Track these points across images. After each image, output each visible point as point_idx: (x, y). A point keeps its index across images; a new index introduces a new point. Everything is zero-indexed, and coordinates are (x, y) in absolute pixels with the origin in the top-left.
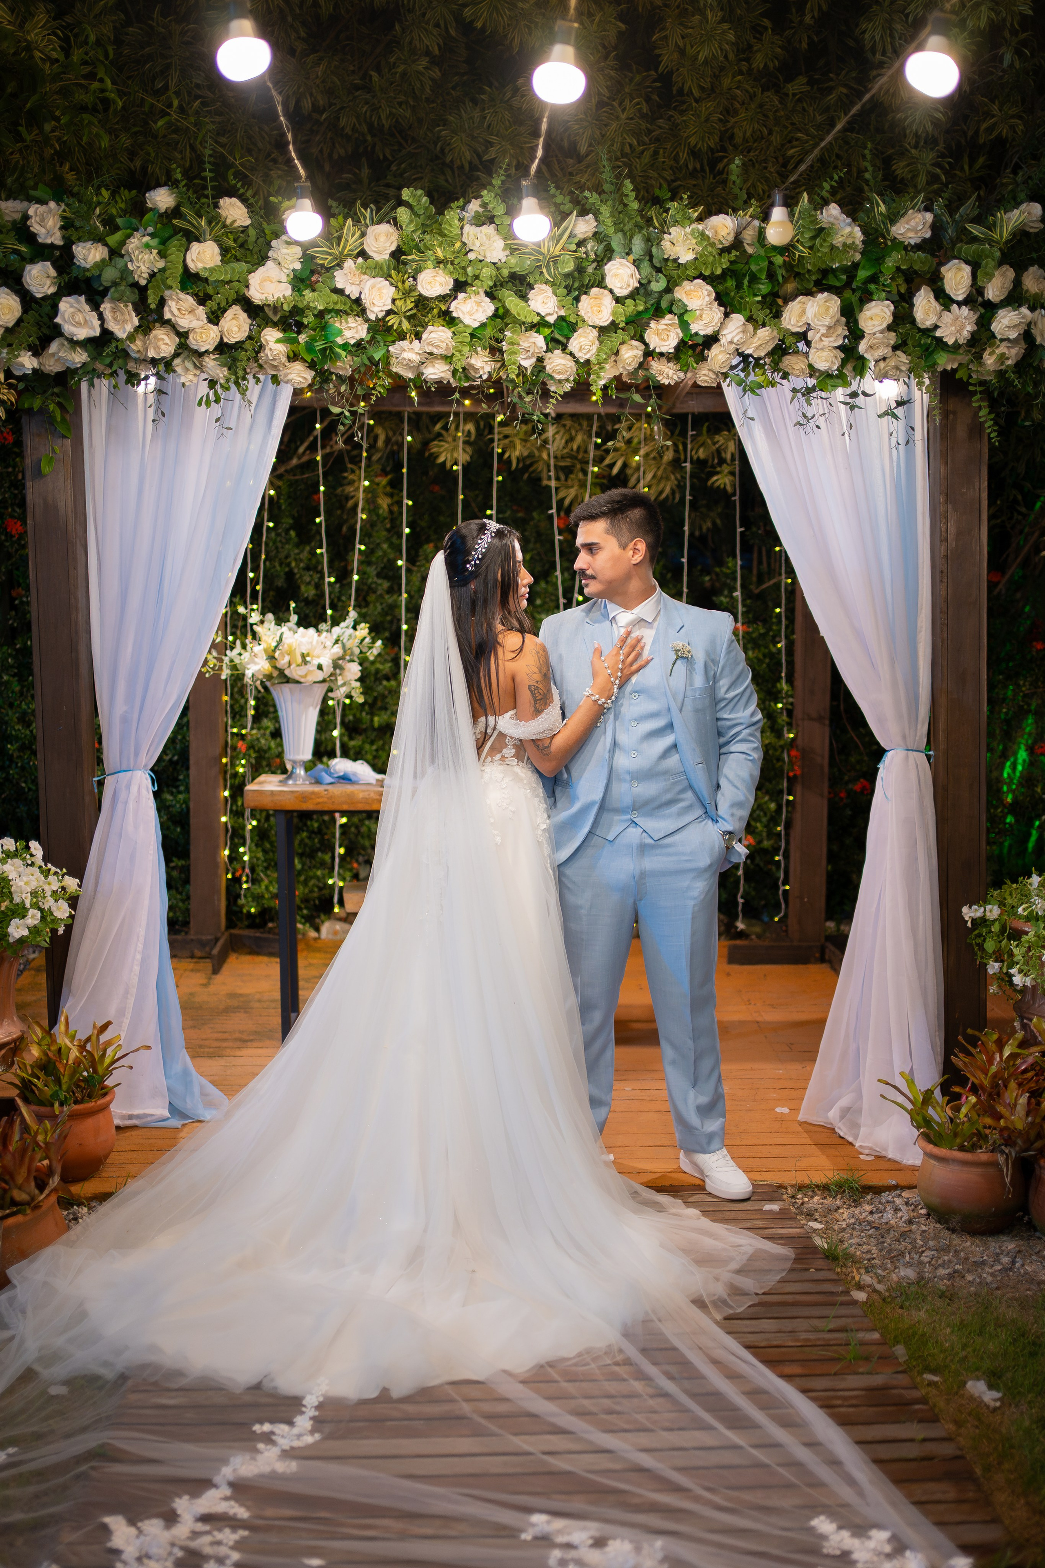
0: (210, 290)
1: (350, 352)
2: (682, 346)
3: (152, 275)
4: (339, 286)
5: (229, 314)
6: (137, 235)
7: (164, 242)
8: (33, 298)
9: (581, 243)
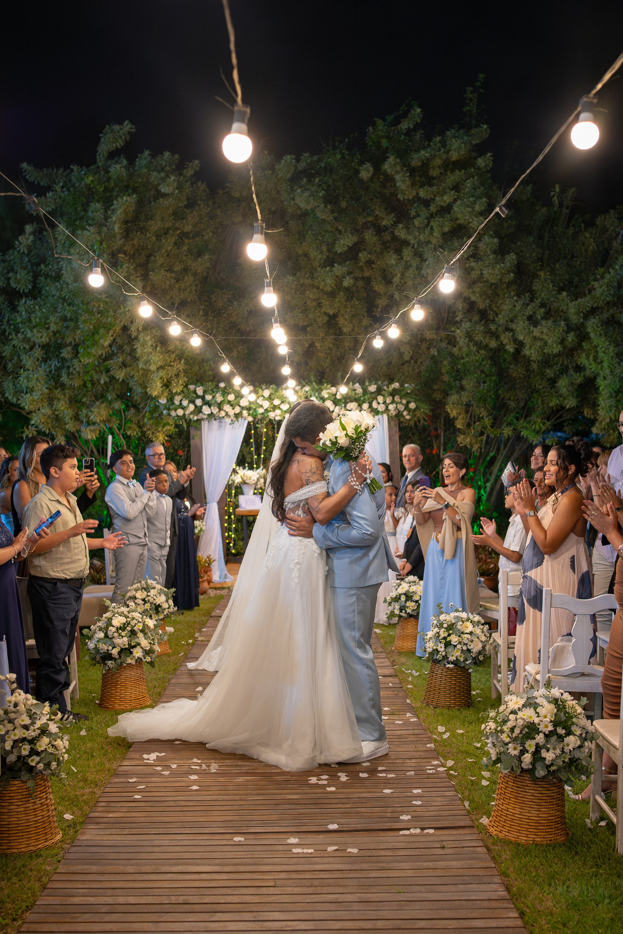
0: (232, 404)
1: (261, 415)
3: (221, 401)
4: (258, 403)
5: (236, 408)
6: (218, 393)
7: (223, 395)
8: (197, 406)
9: (307, 392)
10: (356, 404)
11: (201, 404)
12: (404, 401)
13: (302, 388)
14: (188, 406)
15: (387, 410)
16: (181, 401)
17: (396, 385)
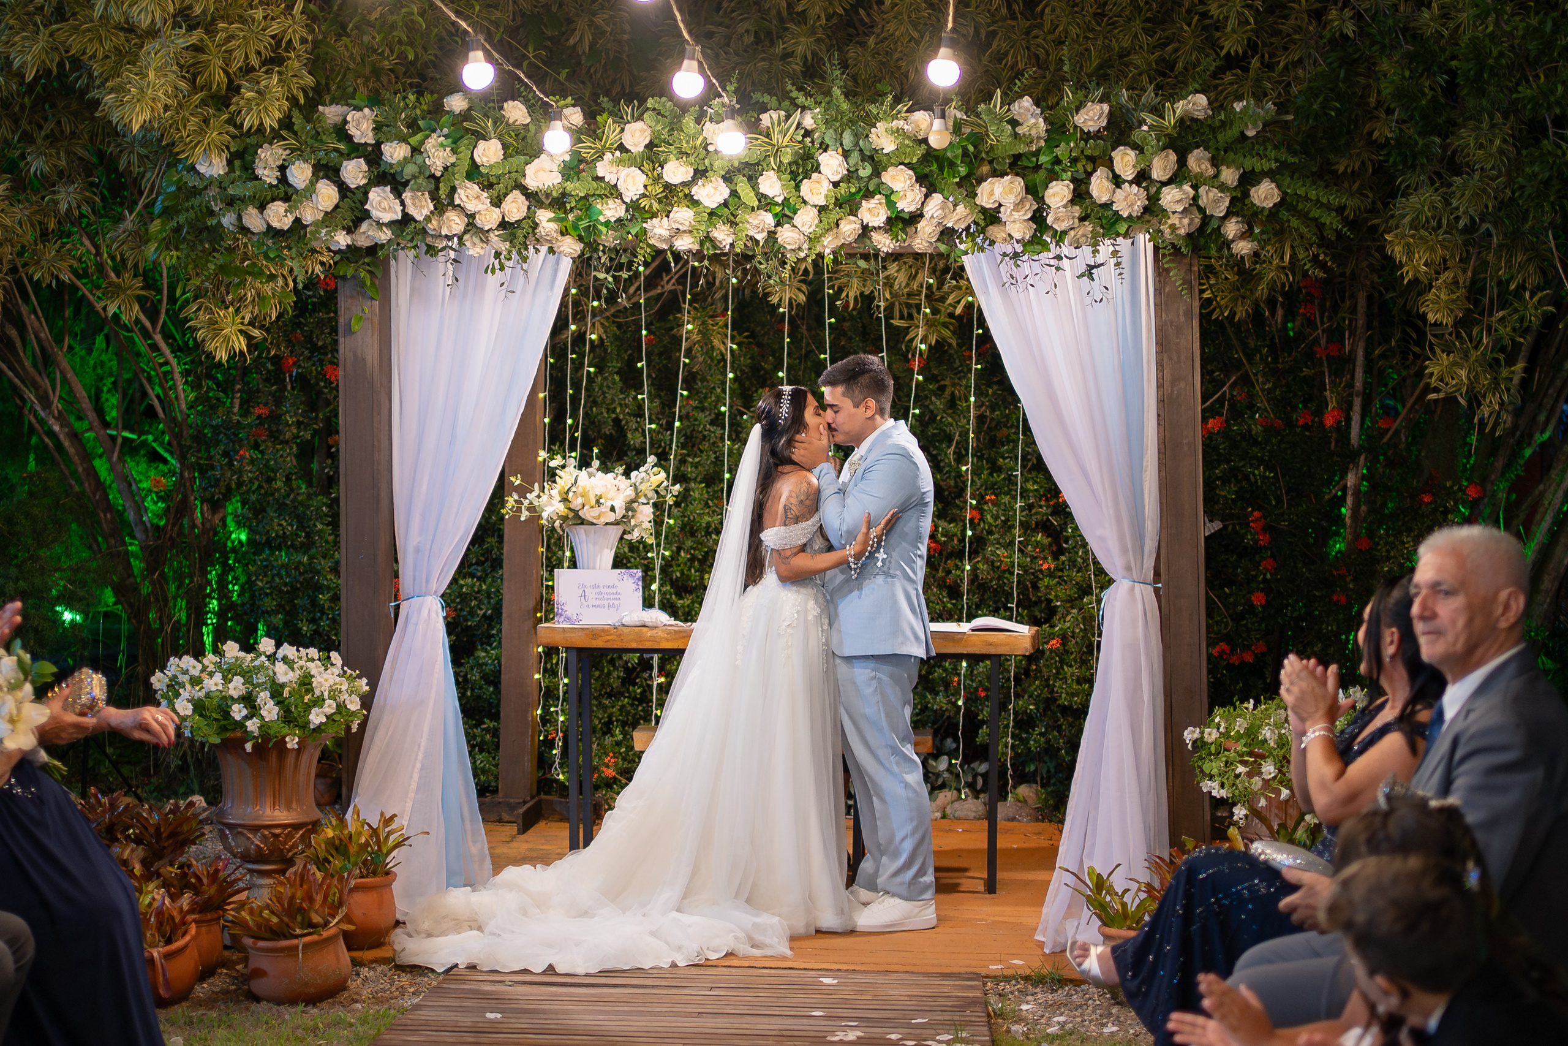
0: (493, 180)
1: (613, 228)
2: (889, 221)
3: (446, 168)
4: (600, 175)
5: (509, 198)
6: (434, 135)
7: (455, 142)
8: (348, 189)
9: (807, 133)
10: (1019, 183)
11: (364, 181)
12: (1229, 176)
13: (788, 117)
14: (311, 189)
15: (1152, 209)
16: (282, 168)
17: (1196, 104)
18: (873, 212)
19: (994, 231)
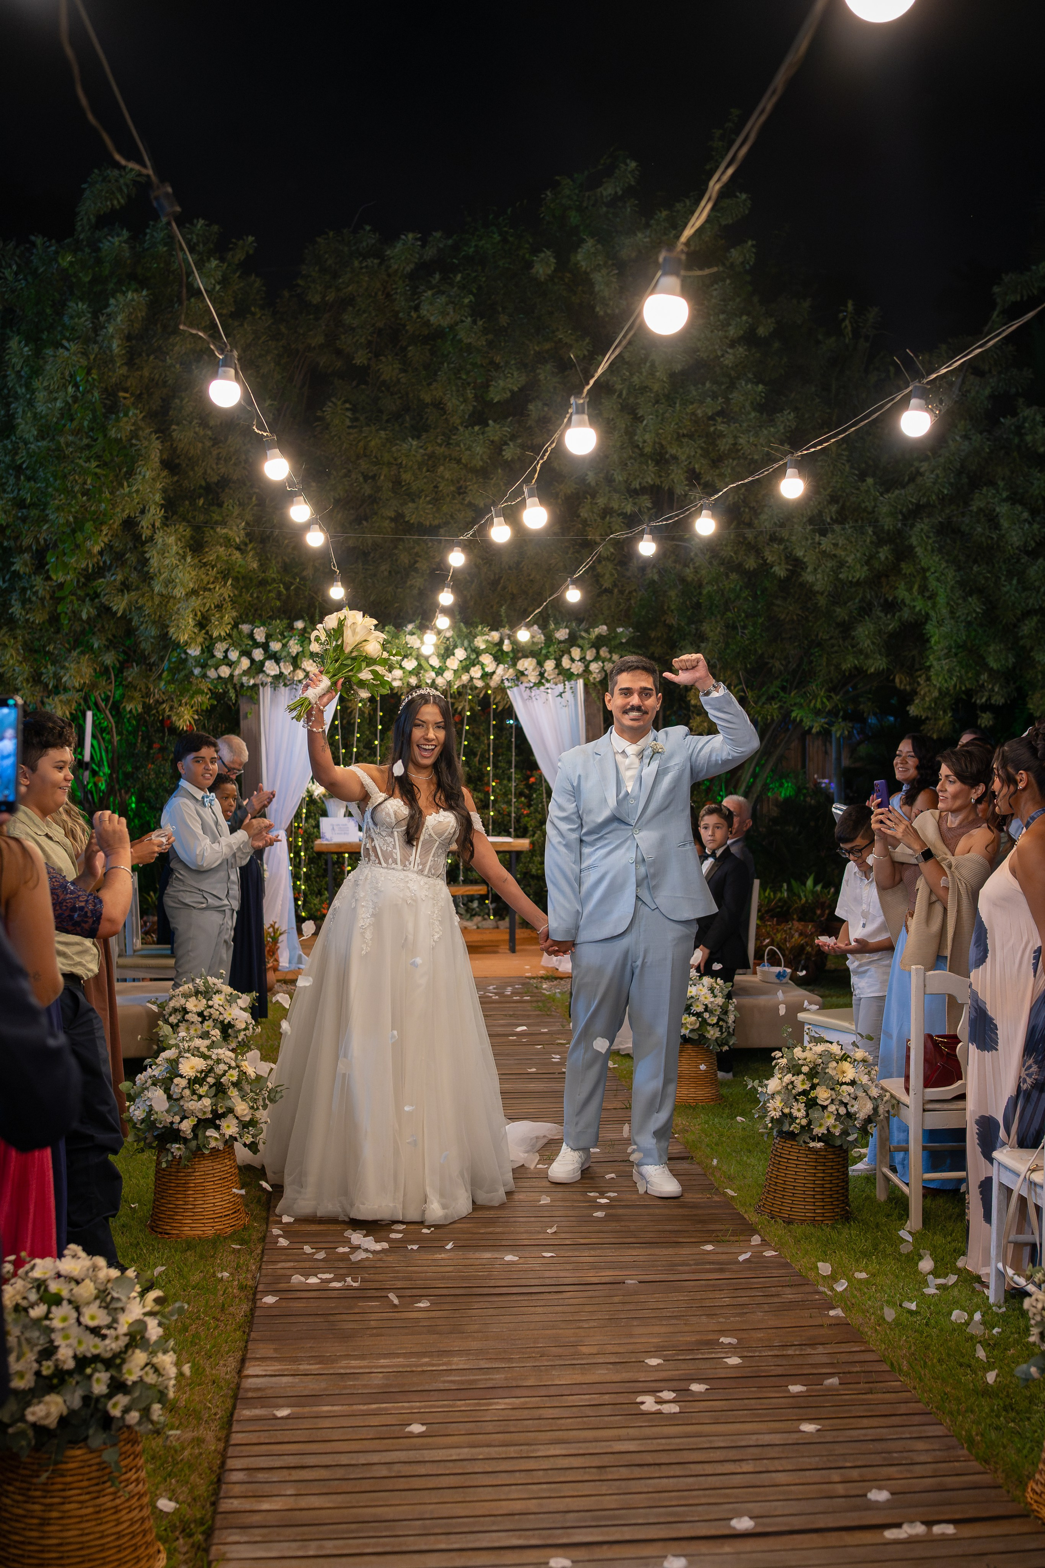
2: (482, 675)
3: (298, 653)
6: (292, 638)
7: (301, 641)
8: (255, 661)
9: (448, 639)
10: (535, 661)
11: (261, 658)
14: (239, 661)
15: (587, 671)
16: (226, 651)
17: (603, 629)
18: (476, 672)
19: (523, 679)
